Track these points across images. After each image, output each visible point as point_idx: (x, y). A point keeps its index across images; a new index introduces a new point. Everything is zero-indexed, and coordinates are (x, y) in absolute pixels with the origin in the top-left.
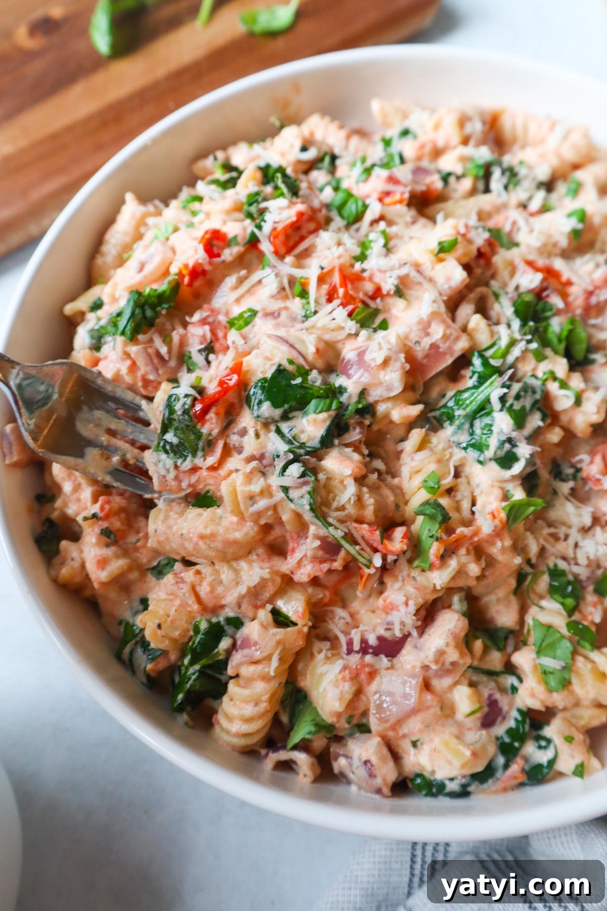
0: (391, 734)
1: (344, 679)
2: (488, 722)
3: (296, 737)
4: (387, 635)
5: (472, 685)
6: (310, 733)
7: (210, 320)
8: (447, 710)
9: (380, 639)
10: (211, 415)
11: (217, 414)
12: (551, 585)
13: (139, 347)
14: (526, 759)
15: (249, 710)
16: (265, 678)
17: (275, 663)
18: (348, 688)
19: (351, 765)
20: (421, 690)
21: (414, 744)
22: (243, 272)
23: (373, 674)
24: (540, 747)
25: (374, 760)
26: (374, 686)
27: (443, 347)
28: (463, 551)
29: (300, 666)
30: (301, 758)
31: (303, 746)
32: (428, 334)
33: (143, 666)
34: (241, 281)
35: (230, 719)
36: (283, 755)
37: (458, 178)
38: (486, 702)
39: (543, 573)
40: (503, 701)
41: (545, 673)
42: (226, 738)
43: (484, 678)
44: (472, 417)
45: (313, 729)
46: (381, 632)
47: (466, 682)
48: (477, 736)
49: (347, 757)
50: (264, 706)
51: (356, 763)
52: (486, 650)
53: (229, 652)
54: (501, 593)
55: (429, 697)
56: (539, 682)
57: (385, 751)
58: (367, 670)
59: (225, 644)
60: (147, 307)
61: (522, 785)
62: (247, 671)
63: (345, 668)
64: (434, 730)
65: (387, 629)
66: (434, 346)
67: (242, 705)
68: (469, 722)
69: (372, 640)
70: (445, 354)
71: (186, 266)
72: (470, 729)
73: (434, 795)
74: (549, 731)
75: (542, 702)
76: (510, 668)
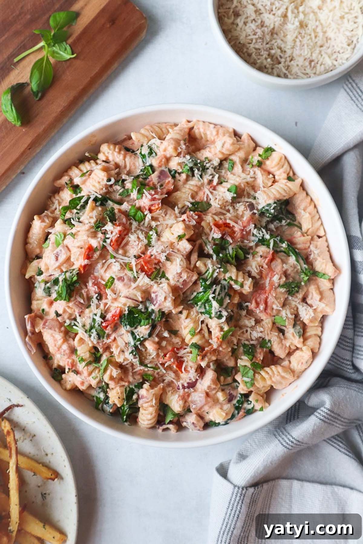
0: (199, 412)
1: (180, 400)
2: (230, 400)
3: (168, 421)
4: (190, 381)
5: (223, 390)
6: (172, 418)
7: (96, 282)
8: (216, 401)
9: (188, 383)
10: (109, 328)
11: (111, 327)
12: (244, 351)
13: (73, 303)
14: (245, 409)
15: (149, 417)
16: (152, 406)
17: (154, 401)
18: (181, 402)
19: (188, 425)
20: (206, 398)
21: (207, 413)
22: (104, 261)
23: (189, 395)
24: (248, 404)
25: (195, 422)
26: (190, 399)
27: (188, 281)
28: (209, 354)
29: (163, 398)
30: (171, 426)
31: (171, 422)
32: (181, 277)
33: (108, 410)
34: (103, 264)
35: (144, 420)
36: (165, 427)
37: (179, 174)
38: (228, 395)
39: (241, 346)
40: (234, 393)
41: (246, 382)
42: (144, 426)
43: (226, 387)
44: (204, 304)
45: (173, 416)
46: (188, 381)
47: (220, 390)
48: (227, 407)
49: (186, 422)
50: (154, 414)
51: (190, 424)
52: (225, 379)
53: (138, 399)
54: (227, 358)
55: (209, 399)
56: (244, 386)
57: (199, 418)
58: (187, 394)
59: (135, 397)
60: (70, 286)
61: (245, 416)
62: (145, 405)
63: (179, 396)
64: (213, 408)
65: (190, 380)
66: (185, 281)
67: (146, 416)
68: (224, 402)
69: (186, 385)
70: (189, 282)
71: (81, 266)
72: (225, 404)
73: (218, 426)
74: (251, 398)
75: (247, 391)
76: (235, 381)
